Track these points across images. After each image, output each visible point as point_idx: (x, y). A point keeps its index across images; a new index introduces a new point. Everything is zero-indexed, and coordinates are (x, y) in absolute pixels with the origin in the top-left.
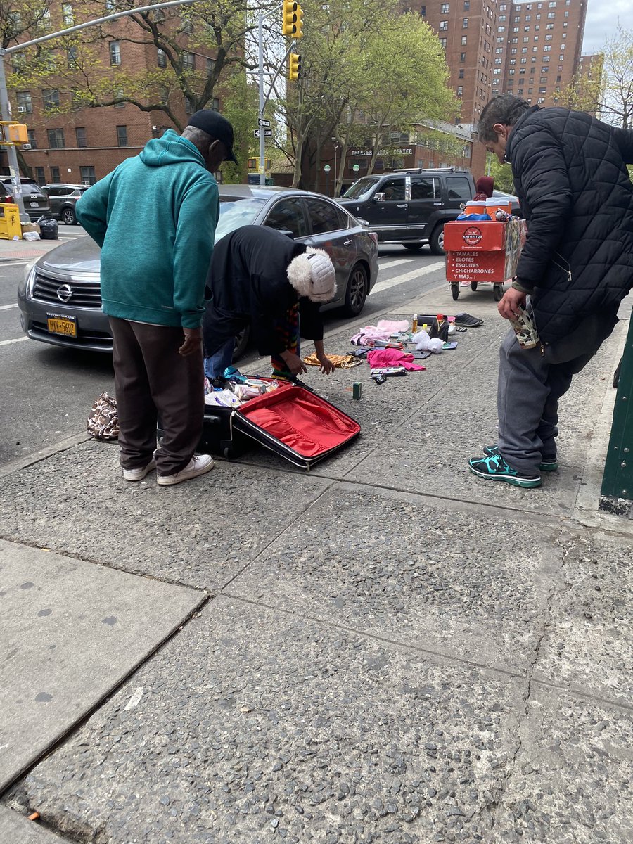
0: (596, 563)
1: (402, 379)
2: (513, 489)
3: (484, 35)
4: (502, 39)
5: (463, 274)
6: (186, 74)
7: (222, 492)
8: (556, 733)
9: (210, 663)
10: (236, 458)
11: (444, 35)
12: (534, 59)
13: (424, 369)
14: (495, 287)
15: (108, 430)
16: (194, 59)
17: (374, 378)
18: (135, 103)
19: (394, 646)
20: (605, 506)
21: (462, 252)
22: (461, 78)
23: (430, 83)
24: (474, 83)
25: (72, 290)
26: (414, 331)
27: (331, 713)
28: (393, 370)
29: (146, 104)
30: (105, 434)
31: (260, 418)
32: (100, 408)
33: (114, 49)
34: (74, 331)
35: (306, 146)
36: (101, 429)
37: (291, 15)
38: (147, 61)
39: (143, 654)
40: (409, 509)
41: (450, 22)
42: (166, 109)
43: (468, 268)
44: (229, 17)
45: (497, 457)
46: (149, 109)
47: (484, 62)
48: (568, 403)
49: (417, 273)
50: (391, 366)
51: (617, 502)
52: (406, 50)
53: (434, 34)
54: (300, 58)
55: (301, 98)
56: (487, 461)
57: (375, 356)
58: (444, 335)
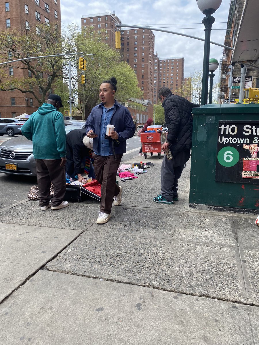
0: (188, 218)
1: (131, 181)
2: (166, 205)
3: (150, 69)
4: (156, 71)
5: (148, 150)
6: (40, 80)
7: (80, 210)
8: (177, 247)
9: (88, 243)
10: (82, 202)
11: (135, 69)
12: (168, 78)
13: (138, 178)
14: (158, 154)
15: (37, 197)
16: (43, 75)
17: (122, 181)
18: (19, 90)
19: (136, 236)
20: (191, 206)
21: (147, 143)
22: (143, 84)
23: (132, 86)
24: (147, 86)
25: (16, 154)
26: (133, 167)
27: (122, 249)
28: (128, 178)
29: (24, 90)
30: (36, 198)
31: (89, 189)
32: (33, 190)
33: (10, 70)
34: (16, 168)
35: (86, 106)
36: (34, 197)
37: (82, 63)
38: (24, 75)
39: (69, 243)
40: (137, 210)
41: (137, 65)
42: (32, 92)
43: (149, 148)
44: (57, 61)
45: (161, 196)
46: (25, 92)
47: (150, 79)
48: (182, 185)
49: (132, 151)
50: (127, 177)
51: (194, 205)
52: (123, 74)
53: (132, 69)
54: (85, 76)
55: (84, 89)
56: (158, 198)
57: (121, 174)
58: (143, 168)
